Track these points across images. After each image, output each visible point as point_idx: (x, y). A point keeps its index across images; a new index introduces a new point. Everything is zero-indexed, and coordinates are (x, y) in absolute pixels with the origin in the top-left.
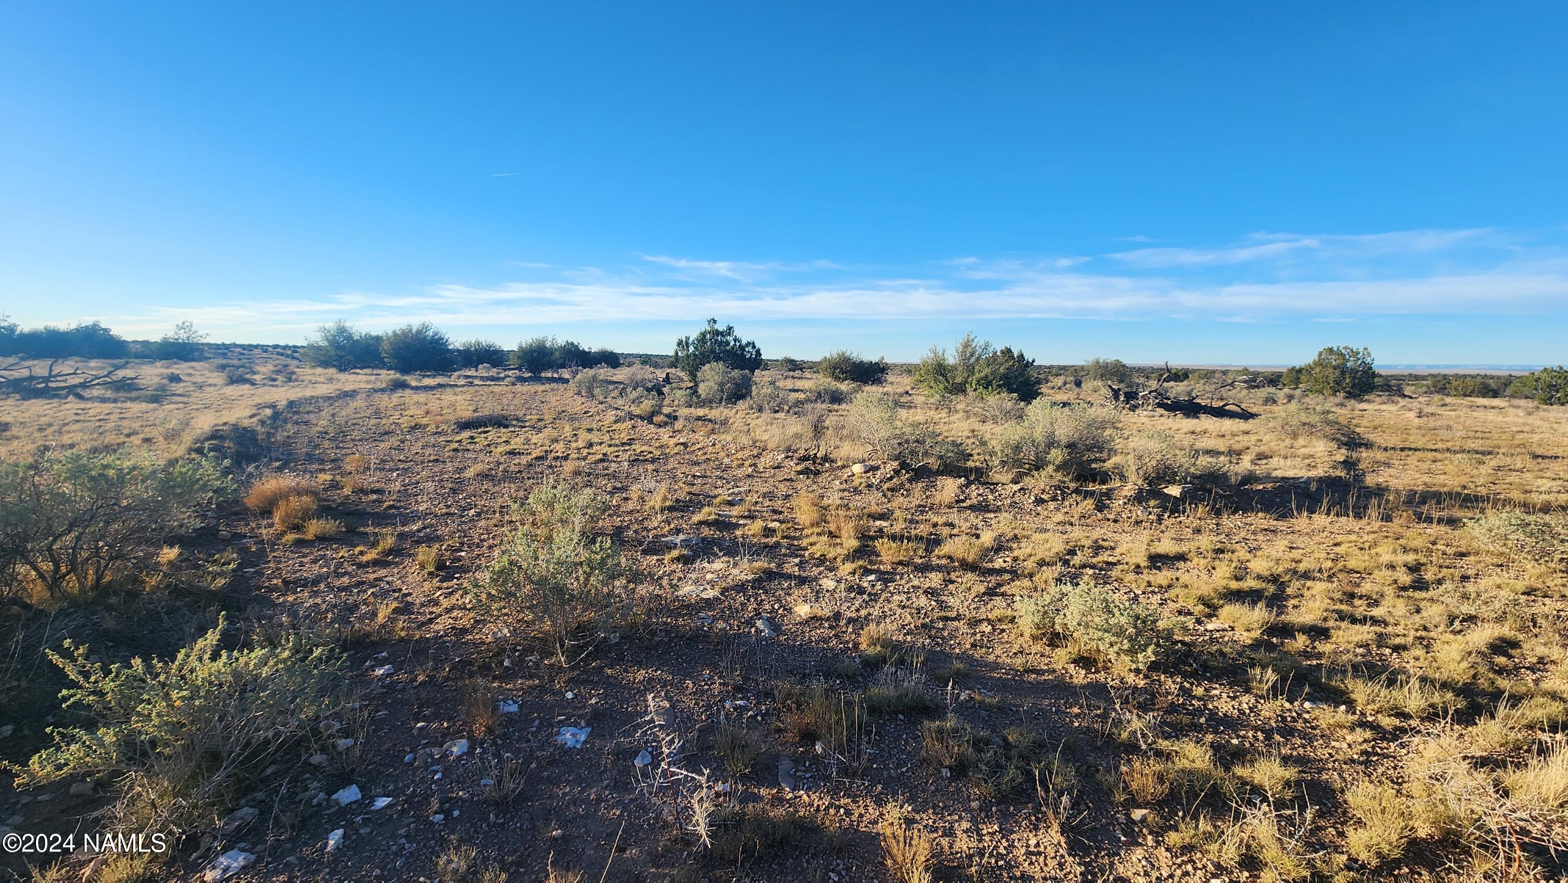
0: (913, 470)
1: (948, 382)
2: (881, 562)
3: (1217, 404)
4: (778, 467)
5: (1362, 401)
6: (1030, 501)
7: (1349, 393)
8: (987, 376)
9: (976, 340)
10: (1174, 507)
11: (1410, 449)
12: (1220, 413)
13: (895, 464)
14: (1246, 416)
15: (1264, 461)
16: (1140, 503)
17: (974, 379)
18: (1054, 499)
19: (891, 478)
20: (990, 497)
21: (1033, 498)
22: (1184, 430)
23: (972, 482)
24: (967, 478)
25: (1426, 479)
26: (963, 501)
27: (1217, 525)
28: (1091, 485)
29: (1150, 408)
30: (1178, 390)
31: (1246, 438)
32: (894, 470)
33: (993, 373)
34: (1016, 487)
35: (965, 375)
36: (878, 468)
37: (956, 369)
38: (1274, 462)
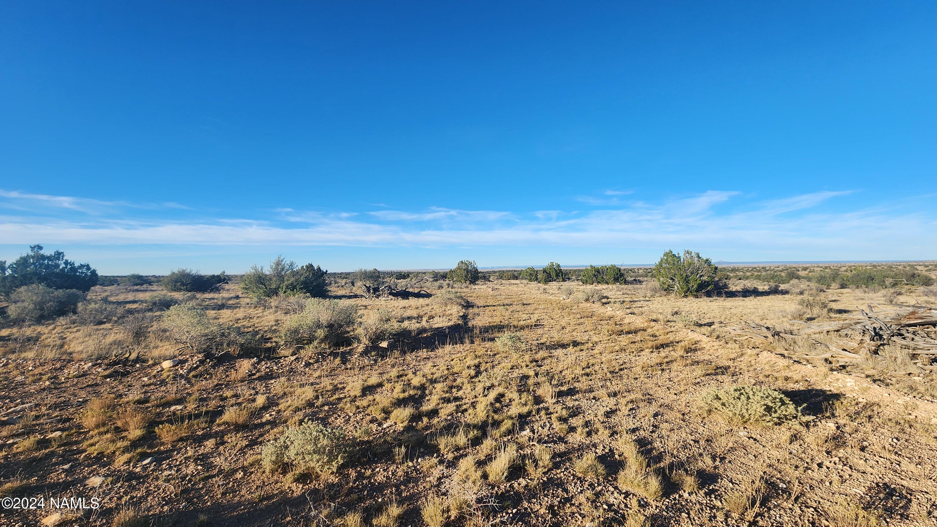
0: (216, 358)
1: (266, 288)
2: (163, 444)
3: (416, 291)
4: (83, 375)
5: (475, 284)
6: (302, 366)
7: (470, 281)
8: (292, 283)
9: (284, 260)
10: (383, 354)
11: (487, 306)
12: (418, 295)
13: (201, 356)
14: (428, 296)
15: (432, 320)
16: (366, 355)
17: (284, 285)
18: (317, 361)
19: (197, 367)
20: (275, 368)
21: (304, 363)
22: (401, 306)
23: (263, 360)
24: (258, 357)
25: (490, 320)
26: (254, 374)
27: (404, 360)
28: (341, 348)
29: (386, 296)
30: (402, 284)
31: (427, 308)
32: (199, 361)
33: (296, 280)
34: (293, 358)
35: (278, 283)
36: (186, 361)
37: (271, 279)
38: (436, 319)
